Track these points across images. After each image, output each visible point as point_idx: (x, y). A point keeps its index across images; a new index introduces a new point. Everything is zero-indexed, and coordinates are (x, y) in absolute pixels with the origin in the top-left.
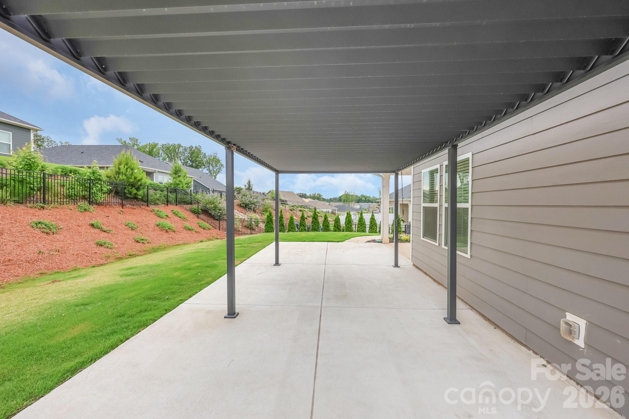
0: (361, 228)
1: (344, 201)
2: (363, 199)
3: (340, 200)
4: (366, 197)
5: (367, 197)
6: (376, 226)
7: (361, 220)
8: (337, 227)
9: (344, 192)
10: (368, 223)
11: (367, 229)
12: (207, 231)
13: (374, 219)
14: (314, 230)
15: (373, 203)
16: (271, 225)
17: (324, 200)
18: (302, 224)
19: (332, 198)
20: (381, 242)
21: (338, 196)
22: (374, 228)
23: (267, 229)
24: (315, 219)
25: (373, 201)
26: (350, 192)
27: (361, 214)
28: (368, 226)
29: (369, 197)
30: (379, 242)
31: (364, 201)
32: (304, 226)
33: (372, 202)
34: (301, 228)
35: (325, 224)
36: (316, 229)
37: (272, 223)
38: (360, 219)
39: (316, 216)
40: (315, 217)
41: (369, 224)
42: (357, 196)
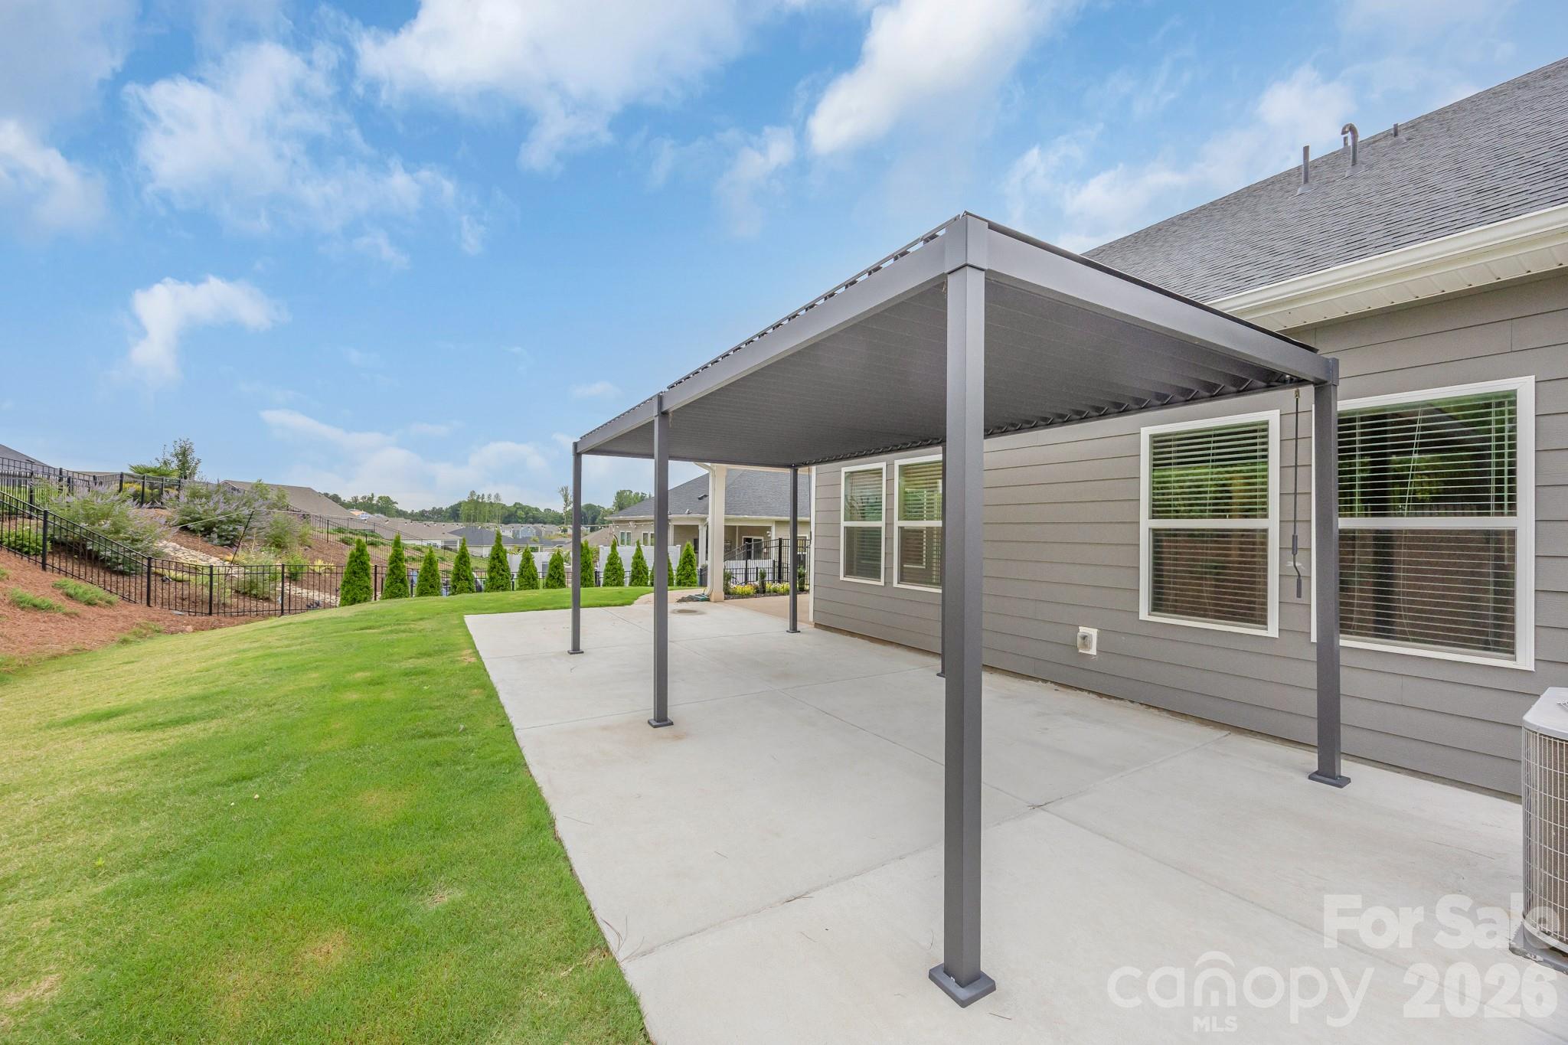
0: (614, 580)
1: (468, 520)
2: (520, 513)
3: (454, 514)
4: (527, 510)
5: (530, 509)
6: (647, 574)
7: (614, 560)
8: (558, 578)
9: (468, 494)
10: (628, 568)
11: (627, 580)
12: (105, 612)
13: (642, 559)
14: (498, 588)
15: (546, 526)
16: (365, 582)
17: (401, 514)
18: (464, 576)
19: (429, 508)
20: (708, 600)
21: (445, 504)
22: (643, 576)
23: (352, 593)
24: (500, 561)
25: (546, 520)
26: (486, 497)
27: (614, 547)
28: (628, 574)
29: (537, 509)
30: (703, 600)
31: (522, 518)
32: (467, 579)
33: (545, 523)
34: (458, 587)
35: (526, 573)
36: (502, 586)
37: (367, 575)
38: (612, 559)
39: (501, 554)
40: (498, 557)
41: (631, 569)
42: (504, 507)
